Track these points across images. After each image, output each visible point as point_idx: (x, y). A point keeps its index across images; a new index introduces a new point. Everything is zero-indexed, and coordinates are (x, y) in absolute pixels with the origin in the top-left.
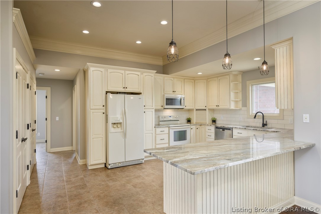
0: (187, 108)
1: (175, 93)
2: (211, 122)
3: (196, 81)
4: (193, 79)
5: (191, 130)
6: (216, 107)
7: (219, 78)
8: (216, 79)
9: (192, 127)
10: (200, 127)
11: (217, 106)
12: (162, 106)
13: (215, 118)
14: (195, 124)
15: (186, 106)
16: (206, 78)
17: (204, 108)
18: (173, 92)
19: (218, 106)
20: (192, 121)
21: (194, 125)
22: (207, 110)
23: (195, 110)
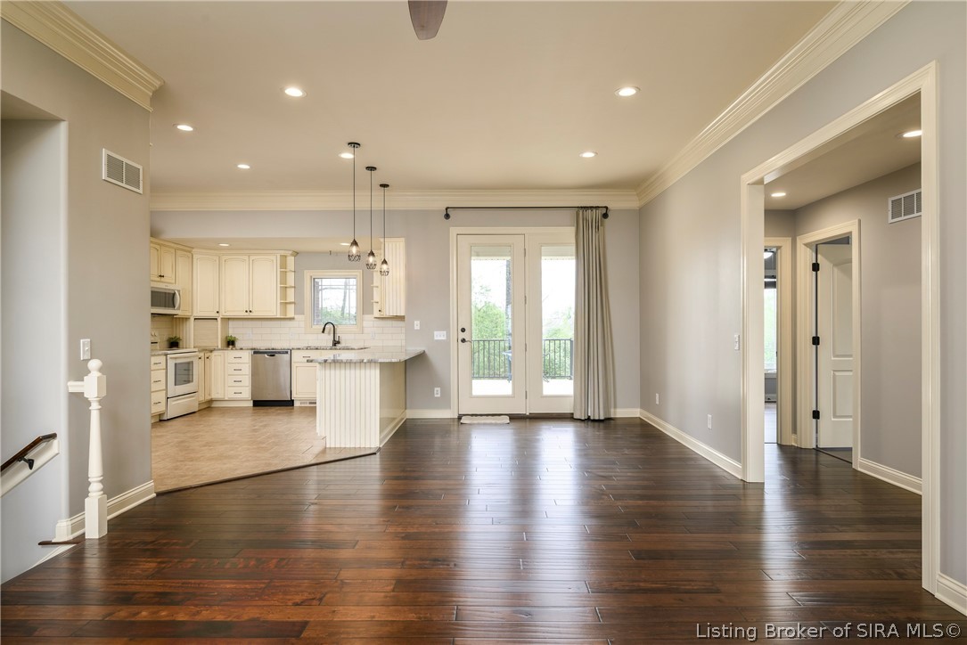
1: (162, 279)
3: (196, 257)
6: (245, 314)
7: (252, 258)
8: (246, 258)
9: (200, 354)
10: (211, 354)
11: (246, 311)
13: (233, 336)
17: (214, 315)
19: (250, 311)
22: (219, 320)
23: (192, 319)
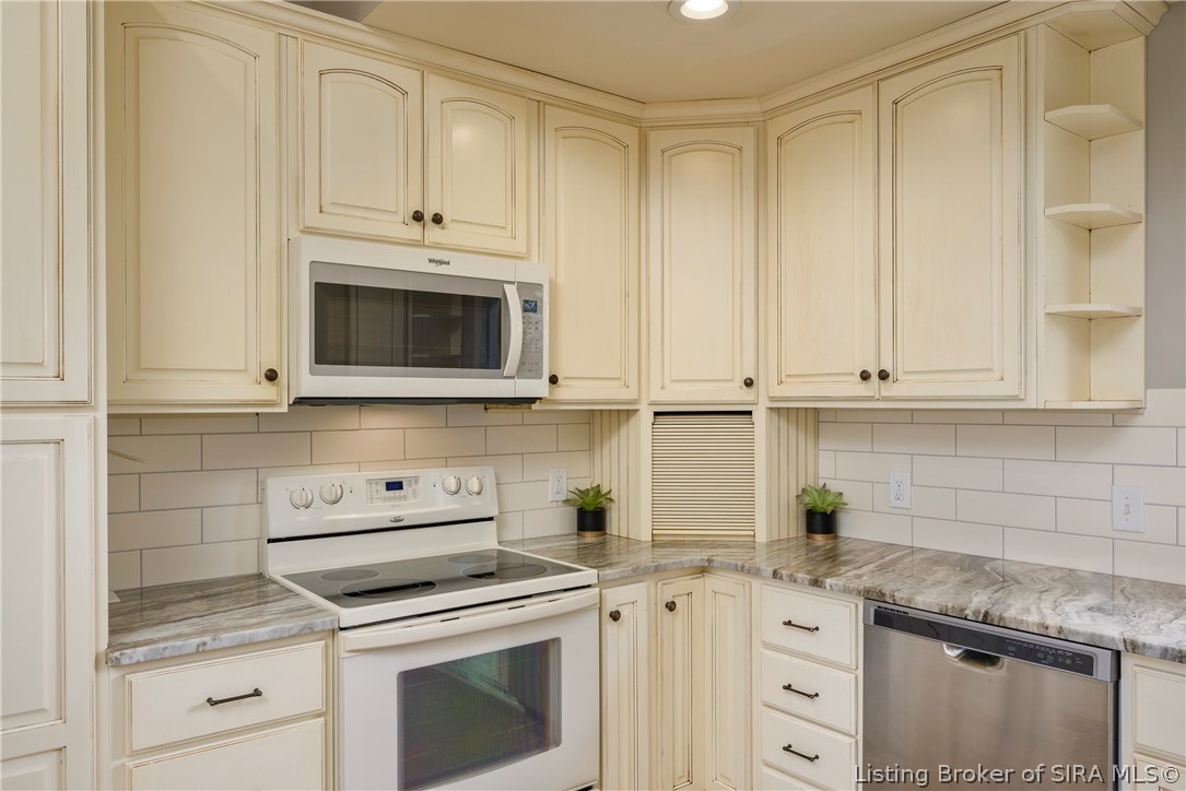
0: (573, 392)
1: (434, 234)
2: (794, 527)
3: (657, 141)
4: (630, 121)
5: (610, 627)
6: (862, 389)
7: (893, 89)
8: (862, 99)
9: (615, 597)
10: (695, 584)
11: (865, 376)
12: (272, 376)
13: (834, 487)
14: (646, 558)
15: (553, 380)
16: (754, 108)
17: (731, 394)
18: (418, 217)
19: (883, 375)
20: (616, 523)
21: (637, 574)
22: (760, 416)
23: (646, 416)
